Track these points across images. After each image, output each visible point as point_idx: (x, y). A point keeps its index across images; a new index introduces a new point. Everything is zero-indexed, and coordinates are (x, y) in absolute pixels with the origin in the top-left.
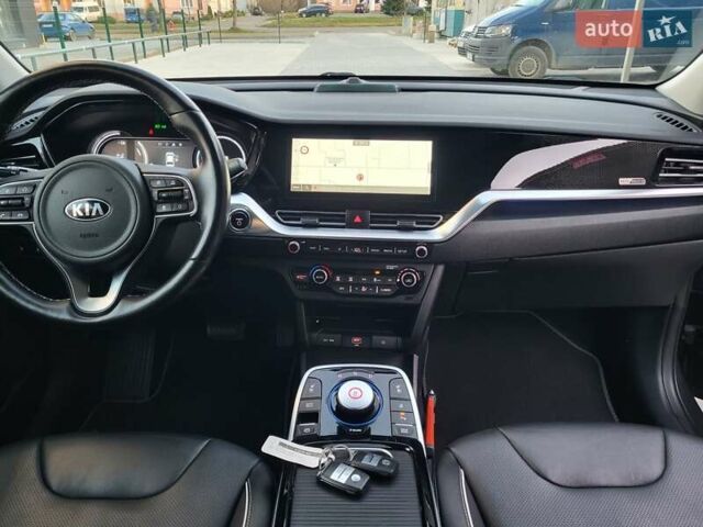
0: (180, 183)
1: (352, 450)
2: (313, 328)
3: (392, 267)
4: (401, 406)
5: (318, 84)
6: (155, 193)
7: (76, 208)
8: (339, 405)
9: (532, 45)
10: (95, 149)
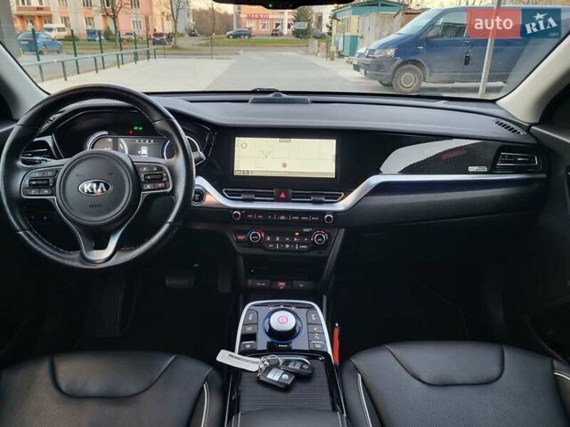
0: (160, 169)
1: (281, 359)
2: (249, 275)
3: (307, 230)
4: (316, 329)
5: (252, 97)
6: (142, 176)
7: (87, 186)
8: (271, 328)
9: (411, 64)
10: (89, 145)
